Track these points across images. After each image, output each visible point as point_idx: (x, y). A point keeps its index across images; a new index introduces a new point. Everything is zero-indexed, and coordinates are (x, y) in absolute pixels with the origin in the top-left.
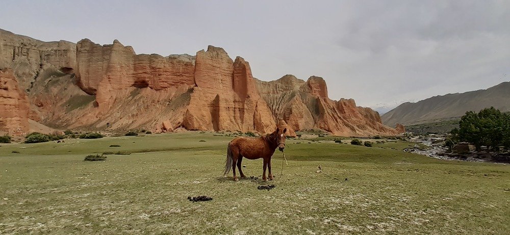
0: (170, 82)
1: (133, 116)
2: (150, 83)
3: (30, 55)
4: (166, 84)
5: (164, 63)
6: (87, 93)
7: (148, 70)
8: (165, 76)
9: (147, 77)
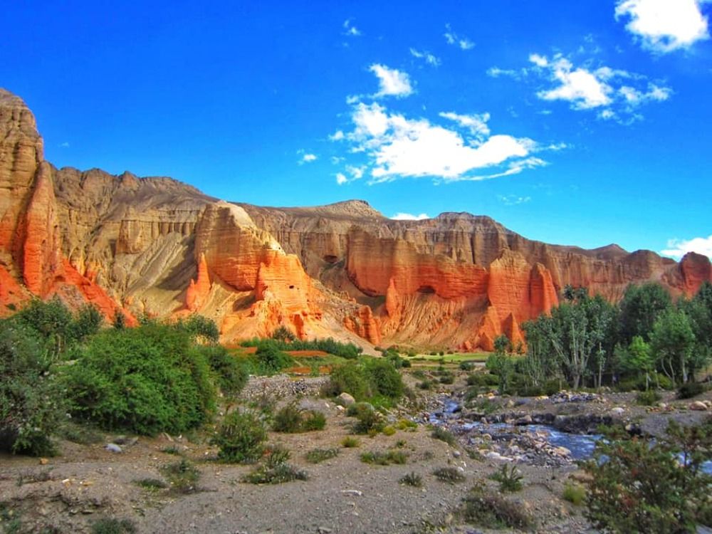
0: (460, 290)
1: (430, 330)
2: (437, 289)
3: (291, 240)
4: (454, 293)
5: (452, 266)
6: (364, 293)
7: (434, 274)
8: (453, 283)
9: (434, 283)
